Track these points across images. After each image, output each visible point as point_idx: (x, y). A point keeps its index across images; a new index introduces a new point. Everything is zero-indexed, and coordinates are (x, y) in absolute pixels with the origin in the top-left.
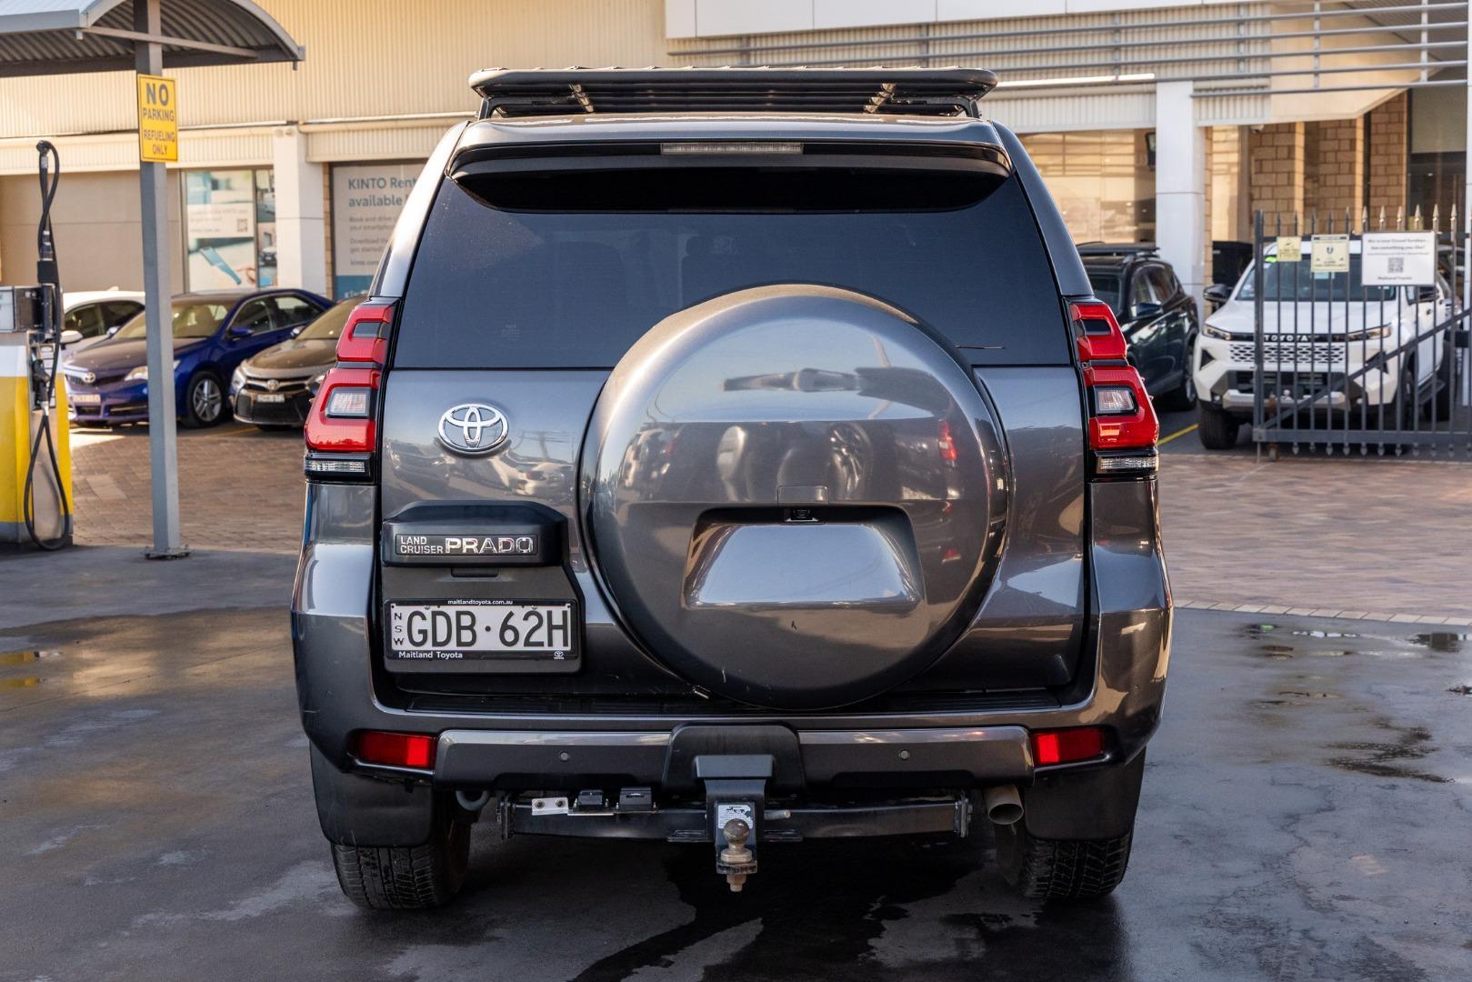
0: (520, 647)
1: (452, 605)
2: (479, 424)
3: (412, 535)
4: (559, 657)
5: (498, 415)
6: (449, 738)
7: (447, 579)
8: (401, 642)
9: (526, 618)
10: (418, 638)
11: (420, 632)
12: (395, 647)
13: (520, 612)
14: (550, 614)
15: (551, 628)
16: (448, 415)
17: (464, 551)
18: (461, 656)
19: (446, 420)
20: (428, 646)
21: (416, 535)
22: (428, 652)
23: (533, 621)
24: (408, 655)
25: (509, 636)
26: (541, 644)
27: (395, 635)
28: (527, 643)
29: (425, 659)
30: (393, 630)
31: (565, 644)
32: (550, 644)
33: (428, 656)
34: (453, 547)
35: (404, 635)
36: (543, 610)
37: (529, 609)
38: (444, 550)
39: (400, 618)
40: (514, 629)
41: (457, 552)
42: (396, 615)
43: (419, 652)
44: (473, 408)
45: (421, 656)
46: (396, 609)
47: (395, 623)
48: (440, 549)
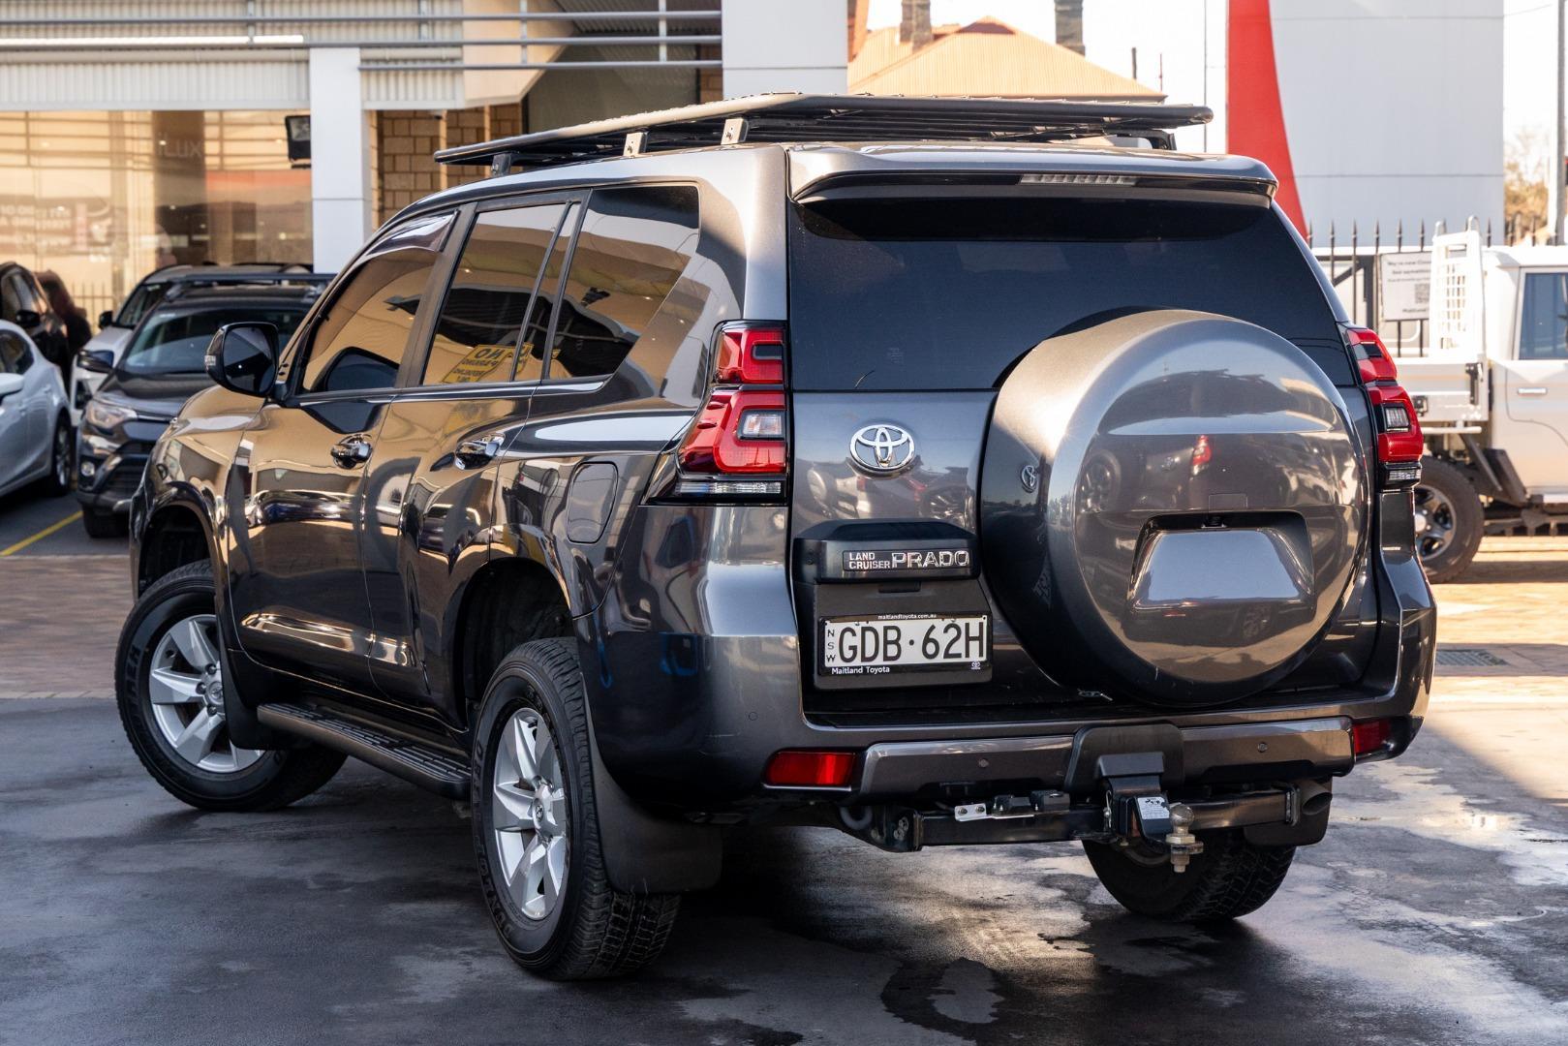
0: (940, 659)
1: (882, 620)
2: (890, 444)
3: (861, 551)
4: (976, 667)
5: (906, 435)
6: (876, 752)
7: (874, 595)
8: (834, 661)
9: (946, 631)
10: (848, 654)
11: (851, 648)
12: (828, 664)
13: (940, 624)
14: (967, 625)
15: (968, 639)
16: (858, 435)
17: (909, 565)
18: (888, 670)
19: (858, 440)
20: (857, 662)
21: (865, 551)
22: (859, 667)
23: (953, 632)
24: (840, 672)
25: (930, 648)
26: (959, 656)
27: (828, 652)
28: (947, 655)
29: (856, 674)
30: (827, 647)
31: (981, 655)
32: (967, 655)
33: (858, 671)
34: (900, 561)
35: (835, 652)
36: (961, 622)
37: (948, 621)
38: (891, 565)
39: (833, 635)
40: (936, 643)
41: (902, 566)
42: (829, 632)
43: (851, 668)
44: (881, 428)
45: (852, 671)
46: (830, 626)
47: (828, 639)
48: (886, 564)
